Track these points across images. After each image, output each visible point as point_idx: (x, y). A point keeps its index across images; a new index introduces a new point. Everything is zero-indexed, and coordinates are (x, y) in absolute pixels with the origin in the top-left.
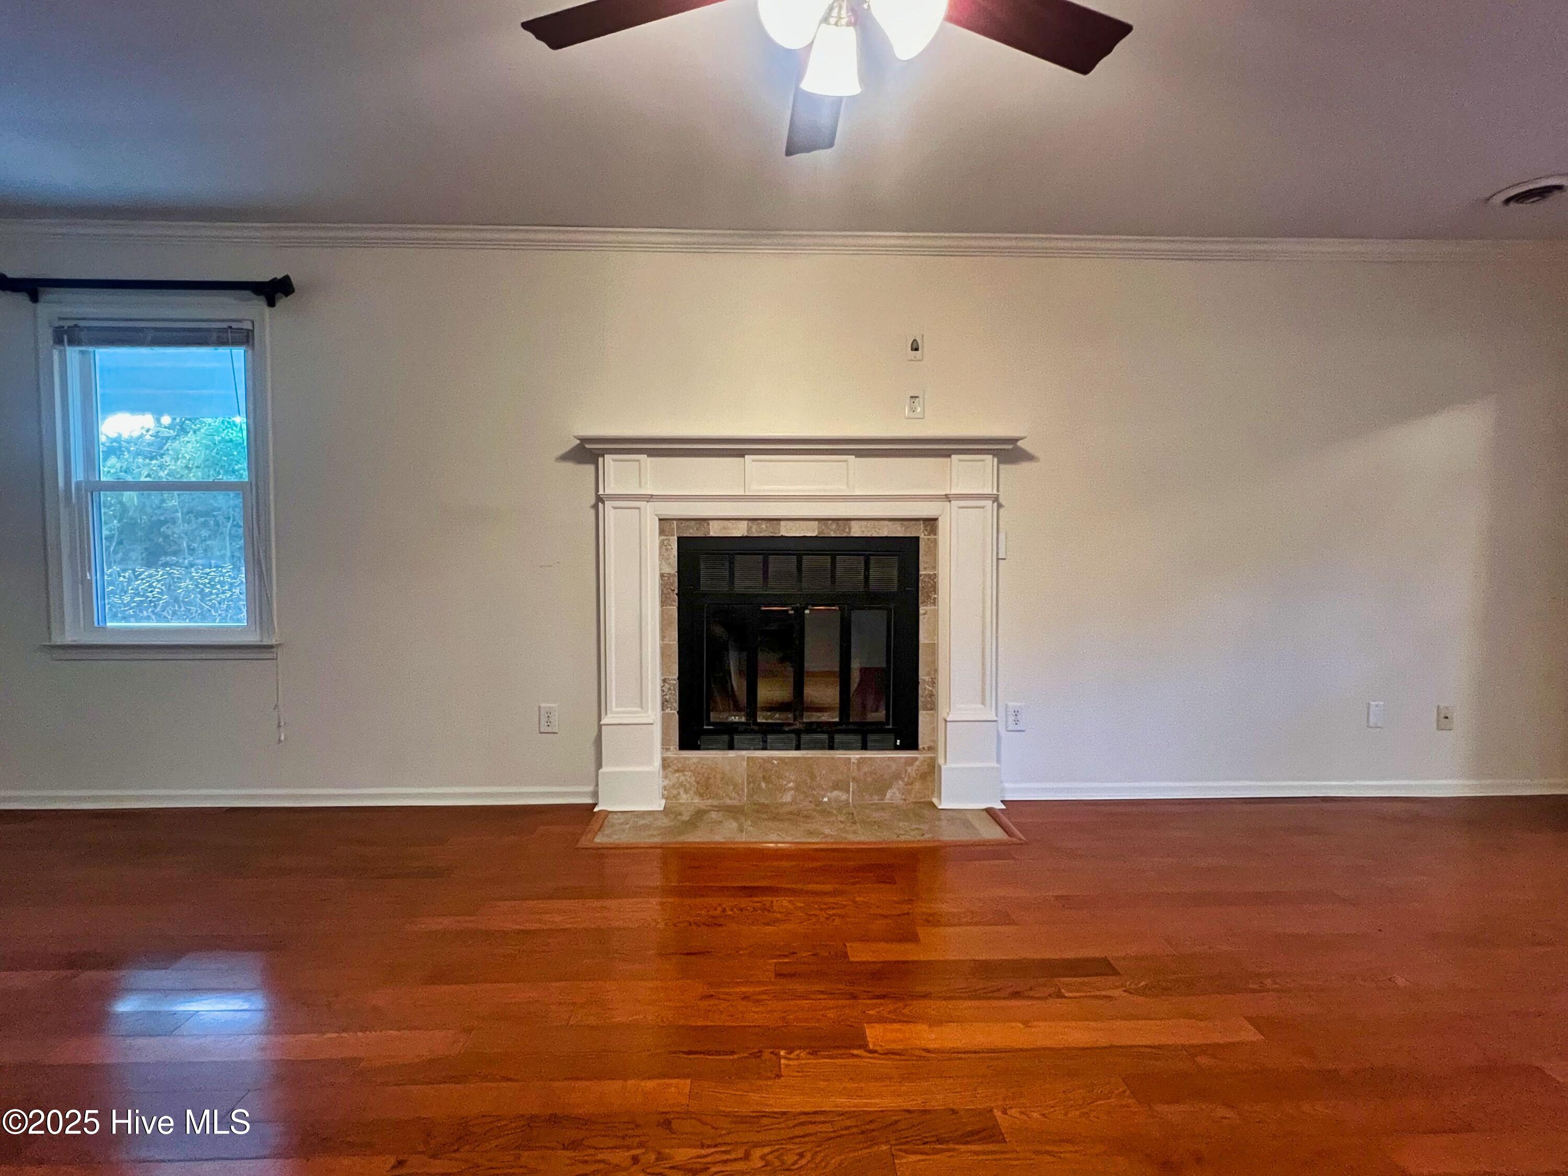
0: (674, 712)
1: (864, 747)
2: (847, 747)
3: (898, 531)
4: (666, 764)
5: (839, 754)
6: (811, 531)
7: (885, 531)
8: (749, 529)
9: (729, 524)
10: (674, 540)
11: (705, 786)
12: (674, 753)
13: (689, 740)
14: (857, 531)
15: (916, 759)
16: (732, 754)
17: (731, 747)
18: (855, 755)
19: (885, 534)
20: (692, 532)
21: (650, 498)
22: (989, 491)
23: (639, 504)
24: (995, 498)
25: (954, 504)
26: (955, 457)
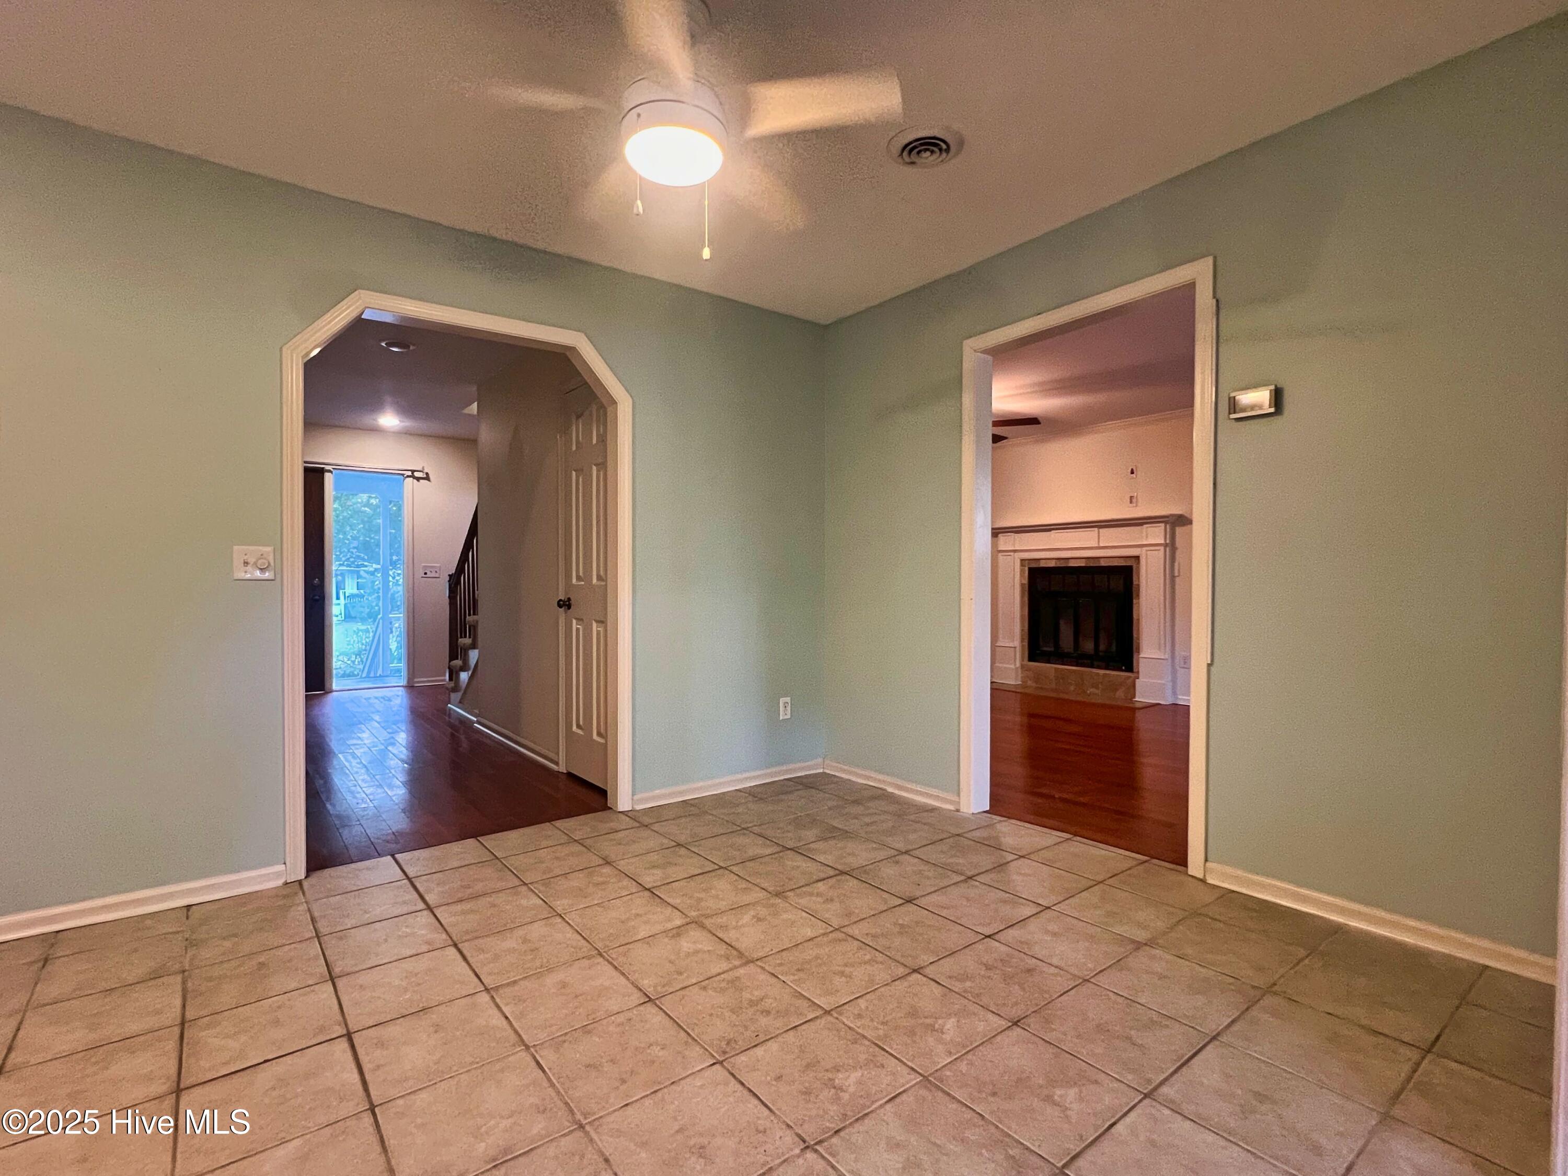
0: (1026, 644)
2: (1099, 667)
3: (1122, 563)
4: (1022, 666)
5: (1095, 671)
6: (1082, 564)
7: (1116, 563)
9: (1048, 561)
10: (1027, 569)
11: (1037, 678)
12: (1026, 662)
13: (1031, 659)
14: (1103, 563)
15: (1130, 677)
16: (1049, 666)
17: (1049, 663)
18: (1102, 672)
19: (1116, 564)
20: (1034, 565)
21: (1015, 551)
22: (1163, 542)
23: (1012, 554)
24: (1166, 545)
25: (1145, 549)
26: (1145, 526)
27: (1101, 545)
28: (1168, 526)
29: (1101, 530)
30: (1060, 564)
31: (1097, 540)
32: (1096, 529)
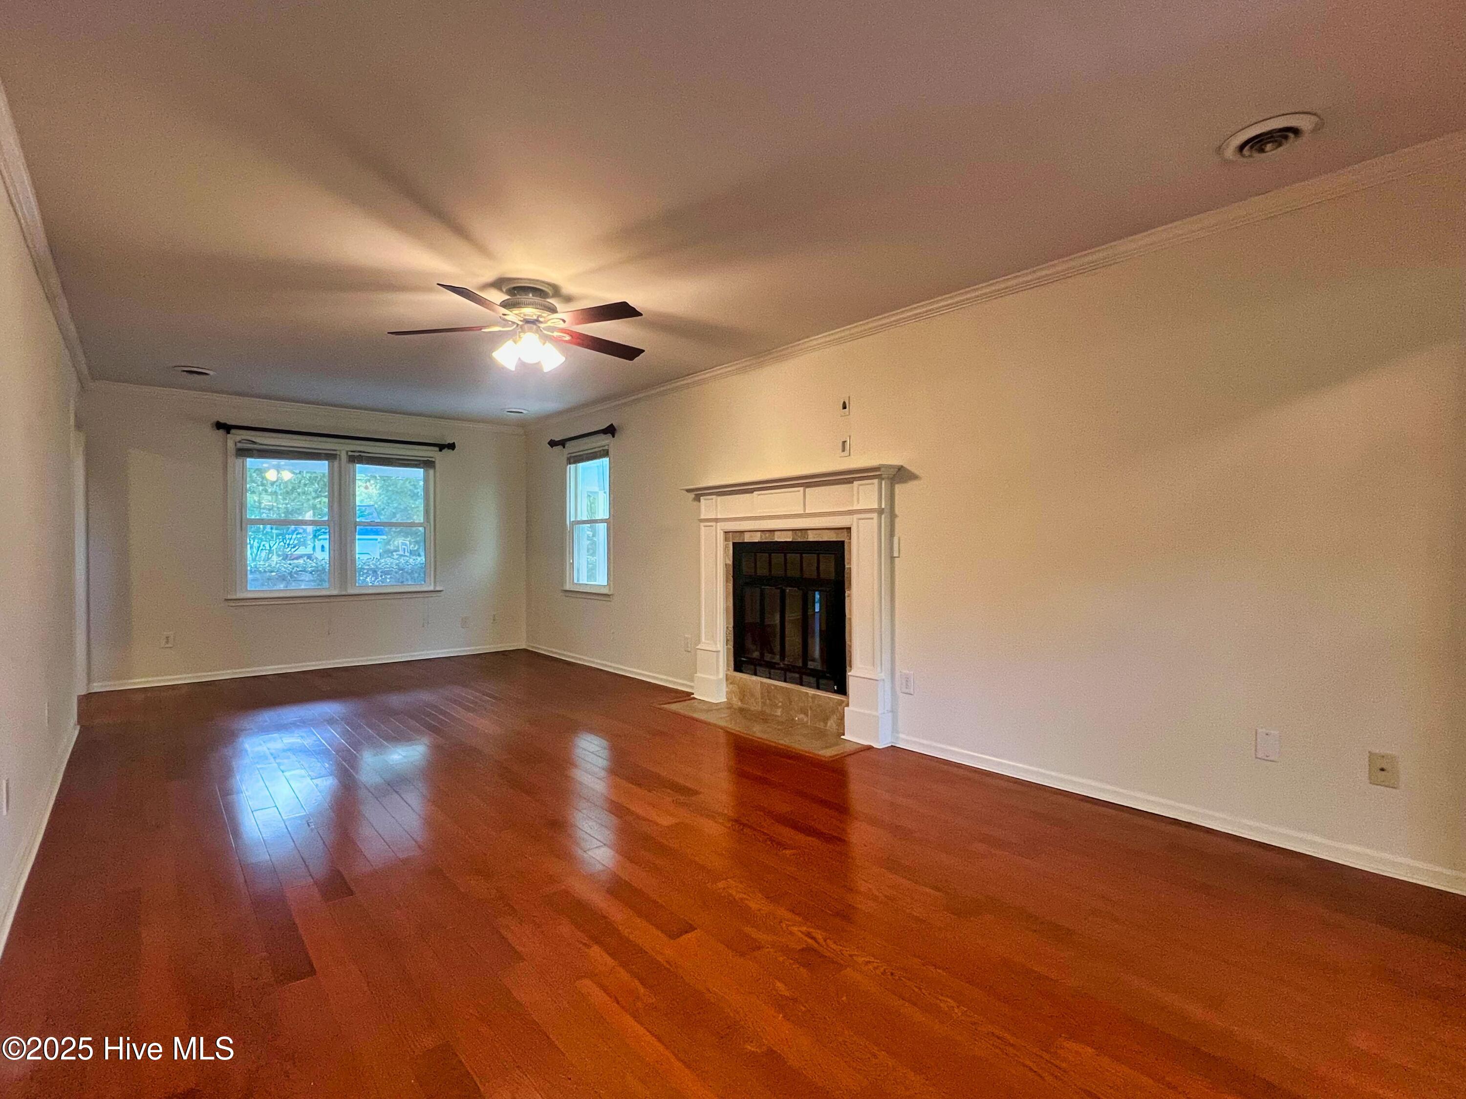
0: (731, 646)
1: (818, 688)
2: (809, 686)
3: (833, 537)
4: (727, 678)
5: (804, 689)
6: (789, 538)
7: (825, 537)
8: (761, 536)
10: (730, 544)
11: (743, 693)
12: (731, 672)
13: (738, 668)
14: (812, 537)
15: (844, 701)
16: (754, 678)
17: (755, 674)
18: (812, 692)
19: (826, 539)
20: (738, 539)
21: (716, 520)
22: (876, 506)
23: (713, 524)
24: (880, 512)
25: (856, 517)
26: (856, 483)
27: (807, 512)
28: (883, 482)
29: (807, 490)
30: (767, 538)
31: (802, 506)
32: (801, 489)
